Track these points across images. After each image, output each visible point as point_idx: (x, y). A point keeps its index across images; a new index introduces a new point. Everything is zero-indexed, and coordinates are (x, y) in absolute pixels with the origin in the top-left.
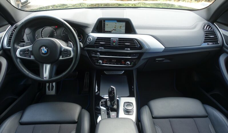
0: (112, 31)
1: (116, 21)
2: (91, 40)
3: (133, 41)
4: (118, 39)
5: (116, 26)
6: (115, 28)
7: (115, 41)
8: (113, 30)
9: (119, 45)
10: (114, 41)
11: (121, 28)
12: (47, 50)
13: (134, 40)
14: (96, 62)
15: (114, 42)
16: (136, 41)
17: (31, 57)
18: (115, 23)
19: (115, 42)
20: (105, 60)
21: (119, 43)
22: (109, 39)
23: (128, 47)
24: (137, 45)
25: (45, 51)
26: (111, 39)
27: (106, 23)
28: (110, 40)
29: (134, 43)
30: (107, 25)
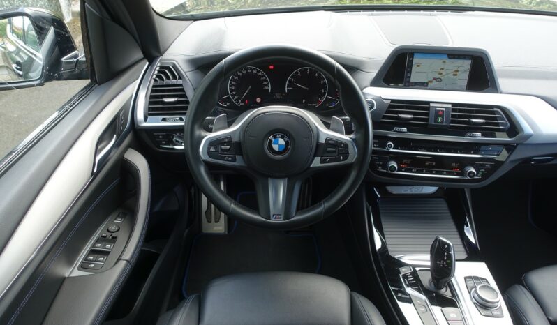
0: (431, 82)
1: (446, 56)
2: (375, 108)
3: (494, 113)
4: (450, 106)
5: (442, 69)
6: (441, 74)
7: (443, 111)
8: (435, 79)
9: (452, 122)
10: (439, 111)
11: (456, 75)
12: (287, 142)
13: (495, 109)
14: (379, 165)
15: (438, 114)
16: (500, 114)
17: (235, 161)
18: (442, 61)
19: (442, 116)
20: (405, 161)
21: (453, 116)
22: (425, 105)
23: (476, 128)
24: (502, 124)
25: (280, 146)
26: (432, 105)
27: (416, 60)
28: (428, 109)
29: (495, 119)
30: (418, 66)
